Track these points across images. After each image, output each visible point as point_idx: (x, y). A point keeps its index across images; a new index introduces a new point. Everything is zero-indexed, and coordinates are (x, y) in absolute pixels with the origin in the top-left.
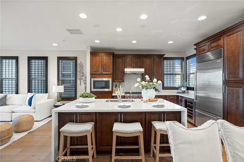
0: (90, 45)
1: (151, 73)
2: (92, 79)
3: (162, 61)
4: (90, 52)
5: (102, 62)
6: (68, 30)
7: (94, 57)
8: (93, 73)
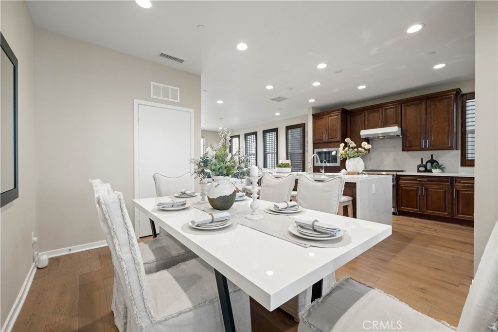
0: (313, 106)
1: (421, 133)
2: (316, 150)
3: (452, 102)
4: (312, 115)
5: (327, 126)
6: (273, 100)
7: (317, 121)
8: (316, 142)
